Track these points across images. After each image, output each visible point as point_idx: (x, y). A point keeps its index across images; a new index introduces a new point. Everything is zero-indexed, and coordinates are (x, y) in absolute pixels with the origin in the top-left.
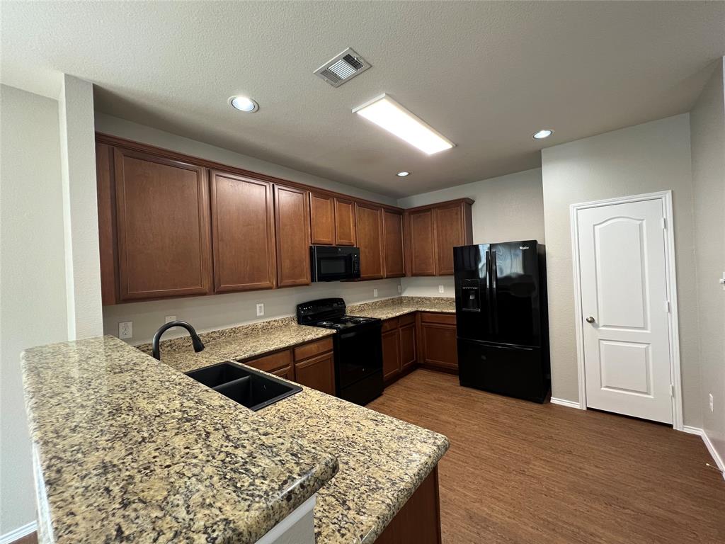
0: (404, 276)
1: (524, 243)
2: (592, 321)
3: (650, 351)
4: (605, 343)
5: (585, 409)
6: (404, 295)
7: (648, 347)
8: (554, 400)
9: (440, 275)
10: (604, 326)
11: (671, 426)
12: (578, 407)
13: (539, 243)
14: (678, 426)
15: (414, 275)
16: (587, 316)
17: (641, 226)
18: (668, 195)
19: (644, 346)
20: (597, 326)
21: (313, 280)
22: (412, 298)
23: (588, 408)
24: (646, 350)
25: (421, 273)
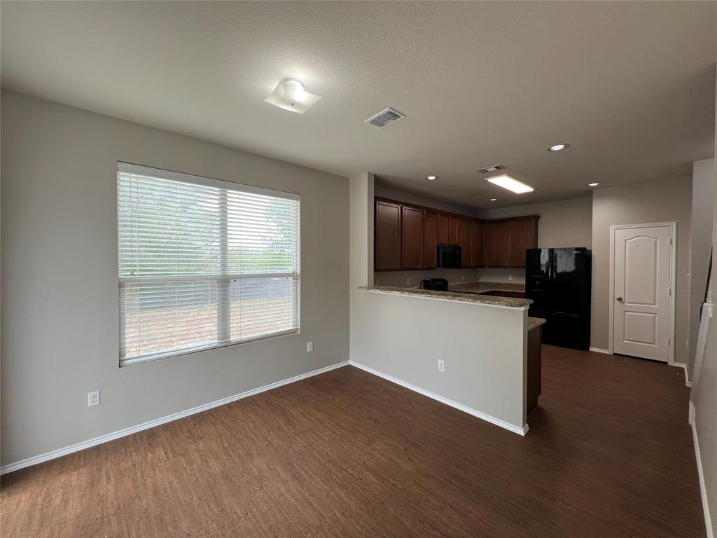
0: (483, 267)
1: (577, 249)
2: (620, 299)
3: (657, 319)
4: (629, 313)
5: (612, 354)
6: (479, 281)
7: (655, 317)
8: (592, 349)
9: (513, 267)
10: (628, 303)
11: (667, 363)
12: (608, 353)
13: (588, 249)
14: (671, 363)
15: (490, 267)
16: (617, 296)
17: (656, 242)
18: (674, 224)
19: (653, 315)
20: (624, 303)
21: (438, 266)
22: (487, 283)
23: (615, 354)
24: (654, 318)
25: (497, 265)
